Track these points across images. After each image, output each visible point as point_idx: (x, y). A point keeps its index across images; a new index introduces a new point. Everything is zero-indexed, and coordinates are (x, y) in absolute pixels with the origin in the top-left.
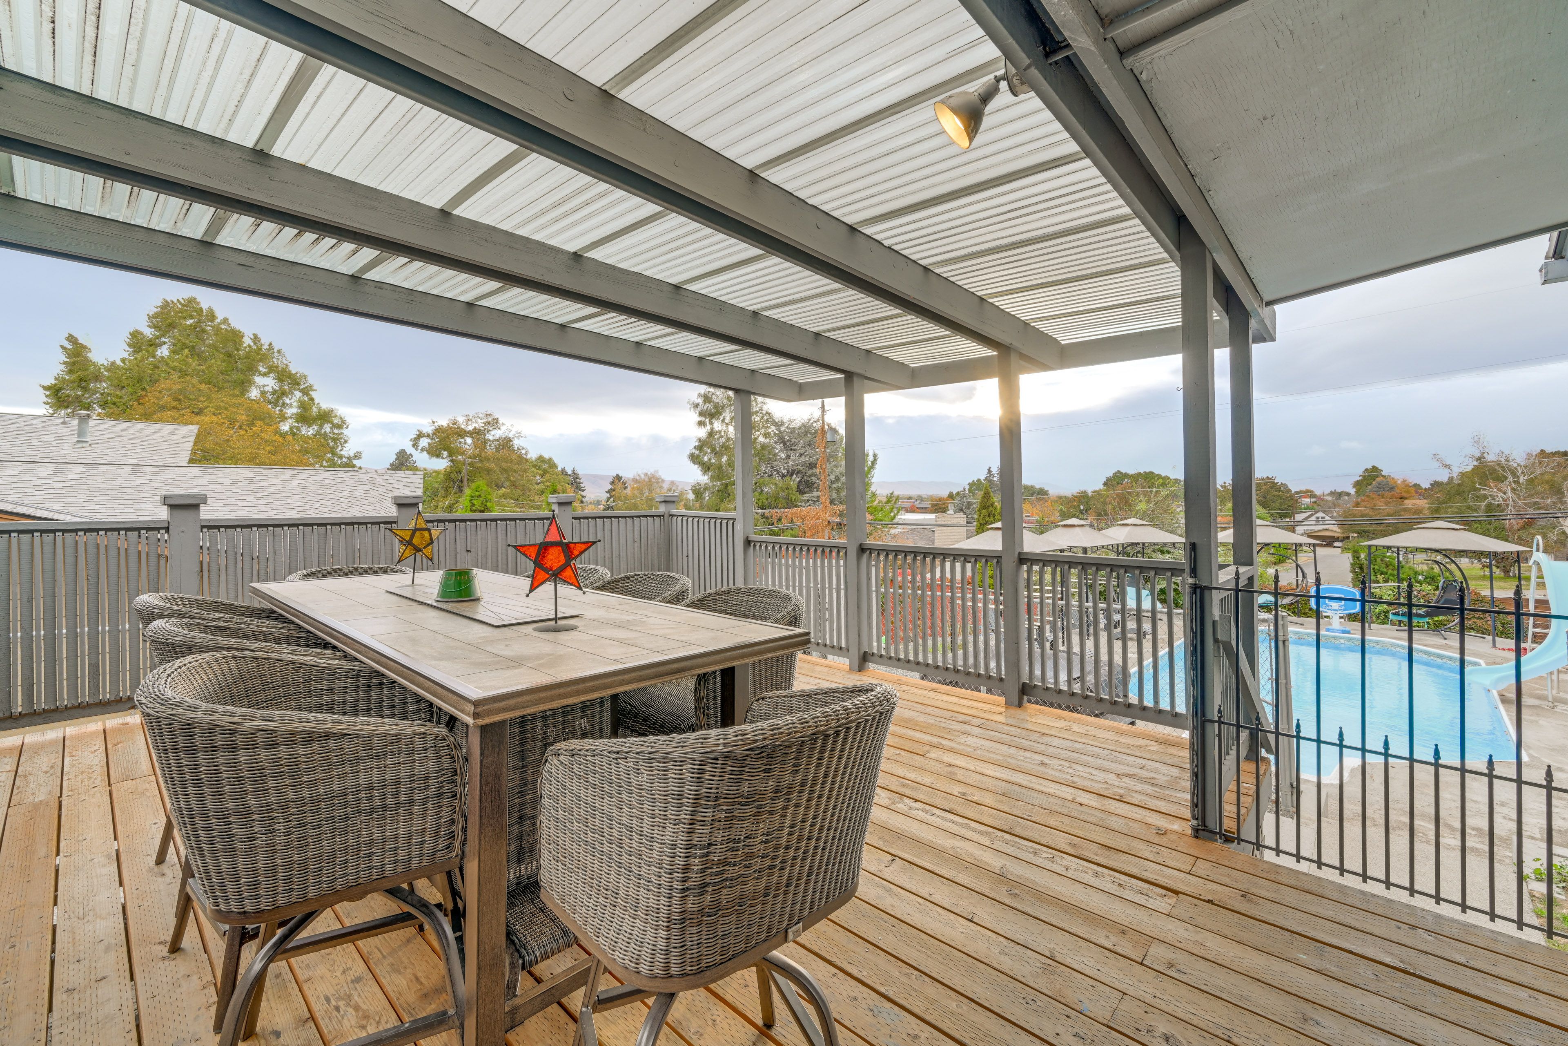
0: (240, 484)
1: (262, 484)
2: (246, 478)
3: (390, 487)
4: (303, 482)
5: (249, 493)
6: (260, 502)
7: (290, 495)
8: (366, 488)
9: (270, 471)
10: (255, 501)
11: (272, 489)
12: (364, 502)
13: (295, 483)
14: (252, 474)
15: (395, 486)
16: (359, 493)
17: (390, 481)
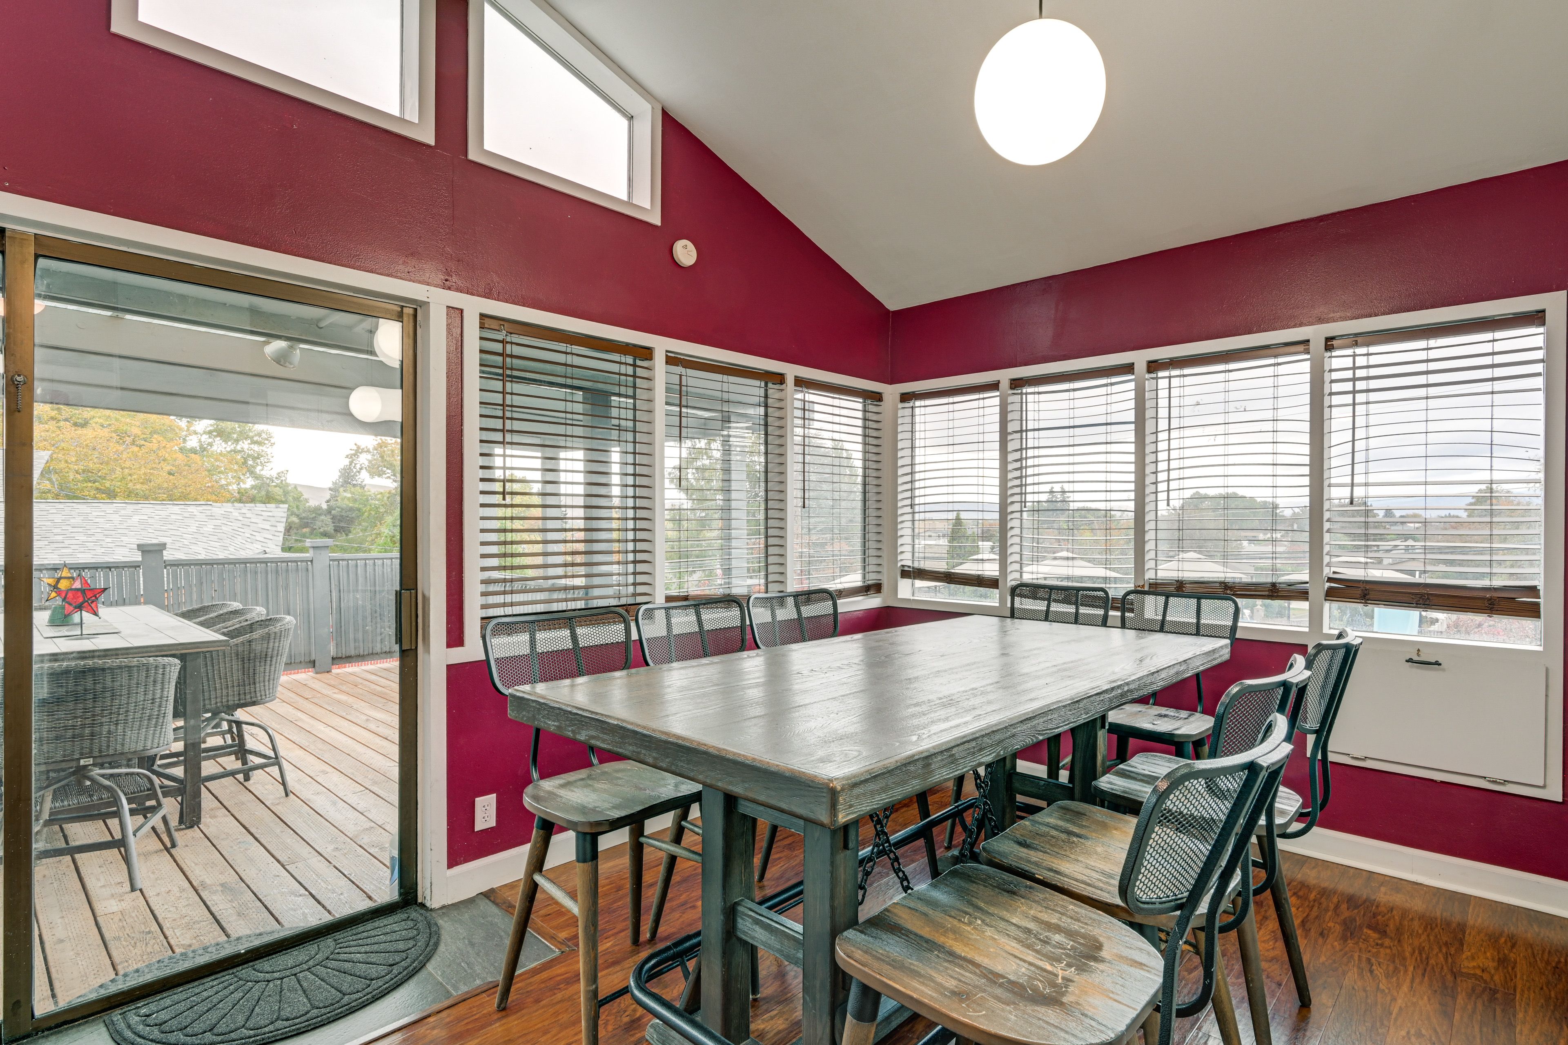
0: (72, 521)
1: (97, 520)
2: (79, 514)
3: (246, 522)
4: (145, 517)
5: (80, 530)
6: (90, 539)
7: (126, 531)
8: (218, 522)
9: (110, 505)
10: (84, 538)
11: (107, 526)
12: (212, 538)
13: (136, 518)
14: (88, 510)
15: (253, 520)
16: (209, 528)
17: (248, 516)
